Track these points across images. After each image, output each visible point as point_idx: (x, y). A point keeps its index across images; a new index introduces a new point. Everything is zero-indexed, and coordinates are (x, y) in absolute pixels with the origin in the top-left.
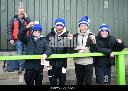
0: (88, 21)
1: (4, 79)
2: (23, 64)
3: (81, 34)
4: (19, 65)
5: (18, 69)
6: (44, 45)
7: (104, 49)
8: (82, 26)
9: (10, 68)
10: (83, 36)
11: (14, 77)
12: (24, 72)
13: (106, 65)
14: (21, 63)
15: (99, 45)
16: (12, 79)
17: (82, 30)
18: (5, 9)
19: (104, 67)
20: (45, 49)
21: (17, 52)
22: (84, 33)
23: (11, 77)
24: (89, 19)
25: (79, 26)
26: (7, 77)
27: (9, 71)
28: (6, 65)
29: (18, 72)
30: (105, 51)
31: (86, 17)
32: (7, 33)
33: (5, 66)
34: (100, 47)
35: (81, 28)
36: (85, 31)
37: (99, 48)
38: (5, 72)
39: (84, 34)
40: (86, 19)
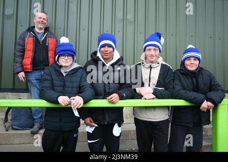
0: (161, 41)
1: (5, 144)
2: (41, 117)
3: (147, 65)
4: (34, 119)
5: (32, 127)
6: (80, 82)
7: (192, 92)
8: (150, 50)
9: (16, 123)
10: (151, 67)
11: (23, 141)
12: (42, 131)
13: (194, 123)
14: (38, 114)
15: (182, 86)
16: (19, 144)
17: (149, 57)
18: (13, 14)
19: (191, 126)
20: (81, 90)
21: (31, 94)
22: (152, 62)
23: (17, 141)
24: (162, 38)
25: (145, 50)
26: (9, 141)
27: (14, 129)
28: (10, 117)
29: (31, 131)
30: (193, 97)
31: (158, 34)
32: (14, 59)
33: (7, 120)
34: (184, 89)
35: (148, 53)
36: (153, 59)
37: (182, 92)
38: (7, 131)
39: (153, 65)
40: (158, 38)
